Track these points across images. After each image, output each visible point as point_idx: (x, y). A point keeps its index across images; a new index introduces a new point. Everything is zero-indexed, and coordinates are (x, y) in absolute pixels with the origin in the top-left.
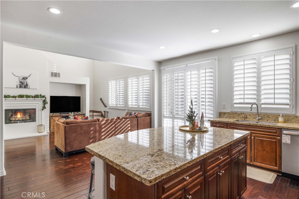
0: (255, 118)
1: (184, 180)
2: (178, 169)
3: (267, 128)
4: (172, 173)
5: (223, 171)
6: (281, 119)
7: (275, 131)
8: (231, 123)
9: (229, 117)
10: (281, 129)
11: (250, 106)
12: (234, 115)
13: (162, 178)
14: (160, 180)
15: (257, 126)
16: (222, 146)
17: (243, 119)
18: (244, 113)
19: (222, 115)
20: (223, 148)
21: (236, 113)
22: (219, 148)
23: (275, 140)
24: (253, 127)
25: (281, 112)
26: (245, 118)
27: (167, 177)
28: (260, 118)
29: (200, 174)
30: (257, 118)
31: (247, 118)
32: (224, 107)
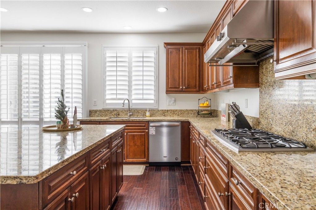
0: (126, 114)
1: (70, 176)
2: (65, 162)
3: (138, 123)
4: (59, 167)
5: (105, 165)
6: (148, 114)
7: (144, 124)
8: (105, 121)
9: (101, 115)
10: (148, 122)
11: (122, 102)
12: (107, 113)
13: (49, 173)
14: (48, 175)
15: (130, 121)
16: (105, 138)
17: (116, 117)
18: (116, 110)
19: (92, 113)
20: (105, 140)
21: (108, 111)
22: (102, 140)
23: (144, 134)
24: (126, 122)
25: (148, 107)
26: (118, 115)
27: (55, 171)
28: (131, 114)
29: (85, 169)
30: (129, 114)
31: (119, 115)
32: (95, 104)
